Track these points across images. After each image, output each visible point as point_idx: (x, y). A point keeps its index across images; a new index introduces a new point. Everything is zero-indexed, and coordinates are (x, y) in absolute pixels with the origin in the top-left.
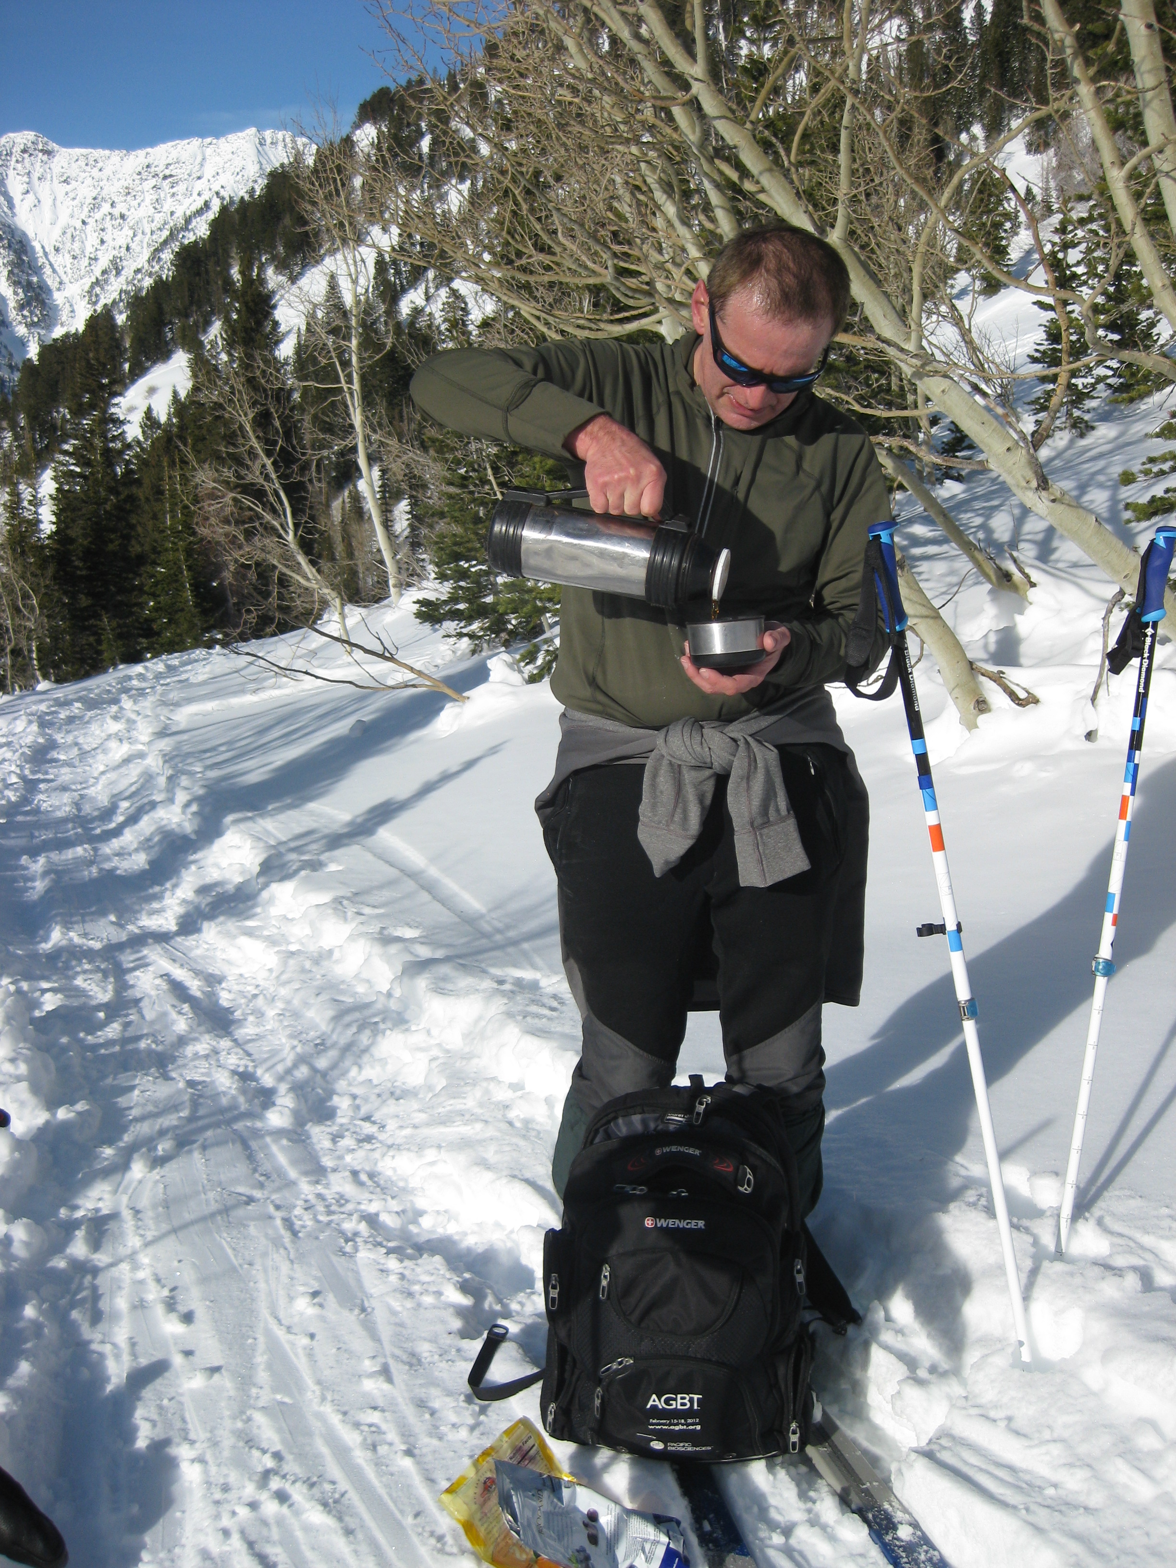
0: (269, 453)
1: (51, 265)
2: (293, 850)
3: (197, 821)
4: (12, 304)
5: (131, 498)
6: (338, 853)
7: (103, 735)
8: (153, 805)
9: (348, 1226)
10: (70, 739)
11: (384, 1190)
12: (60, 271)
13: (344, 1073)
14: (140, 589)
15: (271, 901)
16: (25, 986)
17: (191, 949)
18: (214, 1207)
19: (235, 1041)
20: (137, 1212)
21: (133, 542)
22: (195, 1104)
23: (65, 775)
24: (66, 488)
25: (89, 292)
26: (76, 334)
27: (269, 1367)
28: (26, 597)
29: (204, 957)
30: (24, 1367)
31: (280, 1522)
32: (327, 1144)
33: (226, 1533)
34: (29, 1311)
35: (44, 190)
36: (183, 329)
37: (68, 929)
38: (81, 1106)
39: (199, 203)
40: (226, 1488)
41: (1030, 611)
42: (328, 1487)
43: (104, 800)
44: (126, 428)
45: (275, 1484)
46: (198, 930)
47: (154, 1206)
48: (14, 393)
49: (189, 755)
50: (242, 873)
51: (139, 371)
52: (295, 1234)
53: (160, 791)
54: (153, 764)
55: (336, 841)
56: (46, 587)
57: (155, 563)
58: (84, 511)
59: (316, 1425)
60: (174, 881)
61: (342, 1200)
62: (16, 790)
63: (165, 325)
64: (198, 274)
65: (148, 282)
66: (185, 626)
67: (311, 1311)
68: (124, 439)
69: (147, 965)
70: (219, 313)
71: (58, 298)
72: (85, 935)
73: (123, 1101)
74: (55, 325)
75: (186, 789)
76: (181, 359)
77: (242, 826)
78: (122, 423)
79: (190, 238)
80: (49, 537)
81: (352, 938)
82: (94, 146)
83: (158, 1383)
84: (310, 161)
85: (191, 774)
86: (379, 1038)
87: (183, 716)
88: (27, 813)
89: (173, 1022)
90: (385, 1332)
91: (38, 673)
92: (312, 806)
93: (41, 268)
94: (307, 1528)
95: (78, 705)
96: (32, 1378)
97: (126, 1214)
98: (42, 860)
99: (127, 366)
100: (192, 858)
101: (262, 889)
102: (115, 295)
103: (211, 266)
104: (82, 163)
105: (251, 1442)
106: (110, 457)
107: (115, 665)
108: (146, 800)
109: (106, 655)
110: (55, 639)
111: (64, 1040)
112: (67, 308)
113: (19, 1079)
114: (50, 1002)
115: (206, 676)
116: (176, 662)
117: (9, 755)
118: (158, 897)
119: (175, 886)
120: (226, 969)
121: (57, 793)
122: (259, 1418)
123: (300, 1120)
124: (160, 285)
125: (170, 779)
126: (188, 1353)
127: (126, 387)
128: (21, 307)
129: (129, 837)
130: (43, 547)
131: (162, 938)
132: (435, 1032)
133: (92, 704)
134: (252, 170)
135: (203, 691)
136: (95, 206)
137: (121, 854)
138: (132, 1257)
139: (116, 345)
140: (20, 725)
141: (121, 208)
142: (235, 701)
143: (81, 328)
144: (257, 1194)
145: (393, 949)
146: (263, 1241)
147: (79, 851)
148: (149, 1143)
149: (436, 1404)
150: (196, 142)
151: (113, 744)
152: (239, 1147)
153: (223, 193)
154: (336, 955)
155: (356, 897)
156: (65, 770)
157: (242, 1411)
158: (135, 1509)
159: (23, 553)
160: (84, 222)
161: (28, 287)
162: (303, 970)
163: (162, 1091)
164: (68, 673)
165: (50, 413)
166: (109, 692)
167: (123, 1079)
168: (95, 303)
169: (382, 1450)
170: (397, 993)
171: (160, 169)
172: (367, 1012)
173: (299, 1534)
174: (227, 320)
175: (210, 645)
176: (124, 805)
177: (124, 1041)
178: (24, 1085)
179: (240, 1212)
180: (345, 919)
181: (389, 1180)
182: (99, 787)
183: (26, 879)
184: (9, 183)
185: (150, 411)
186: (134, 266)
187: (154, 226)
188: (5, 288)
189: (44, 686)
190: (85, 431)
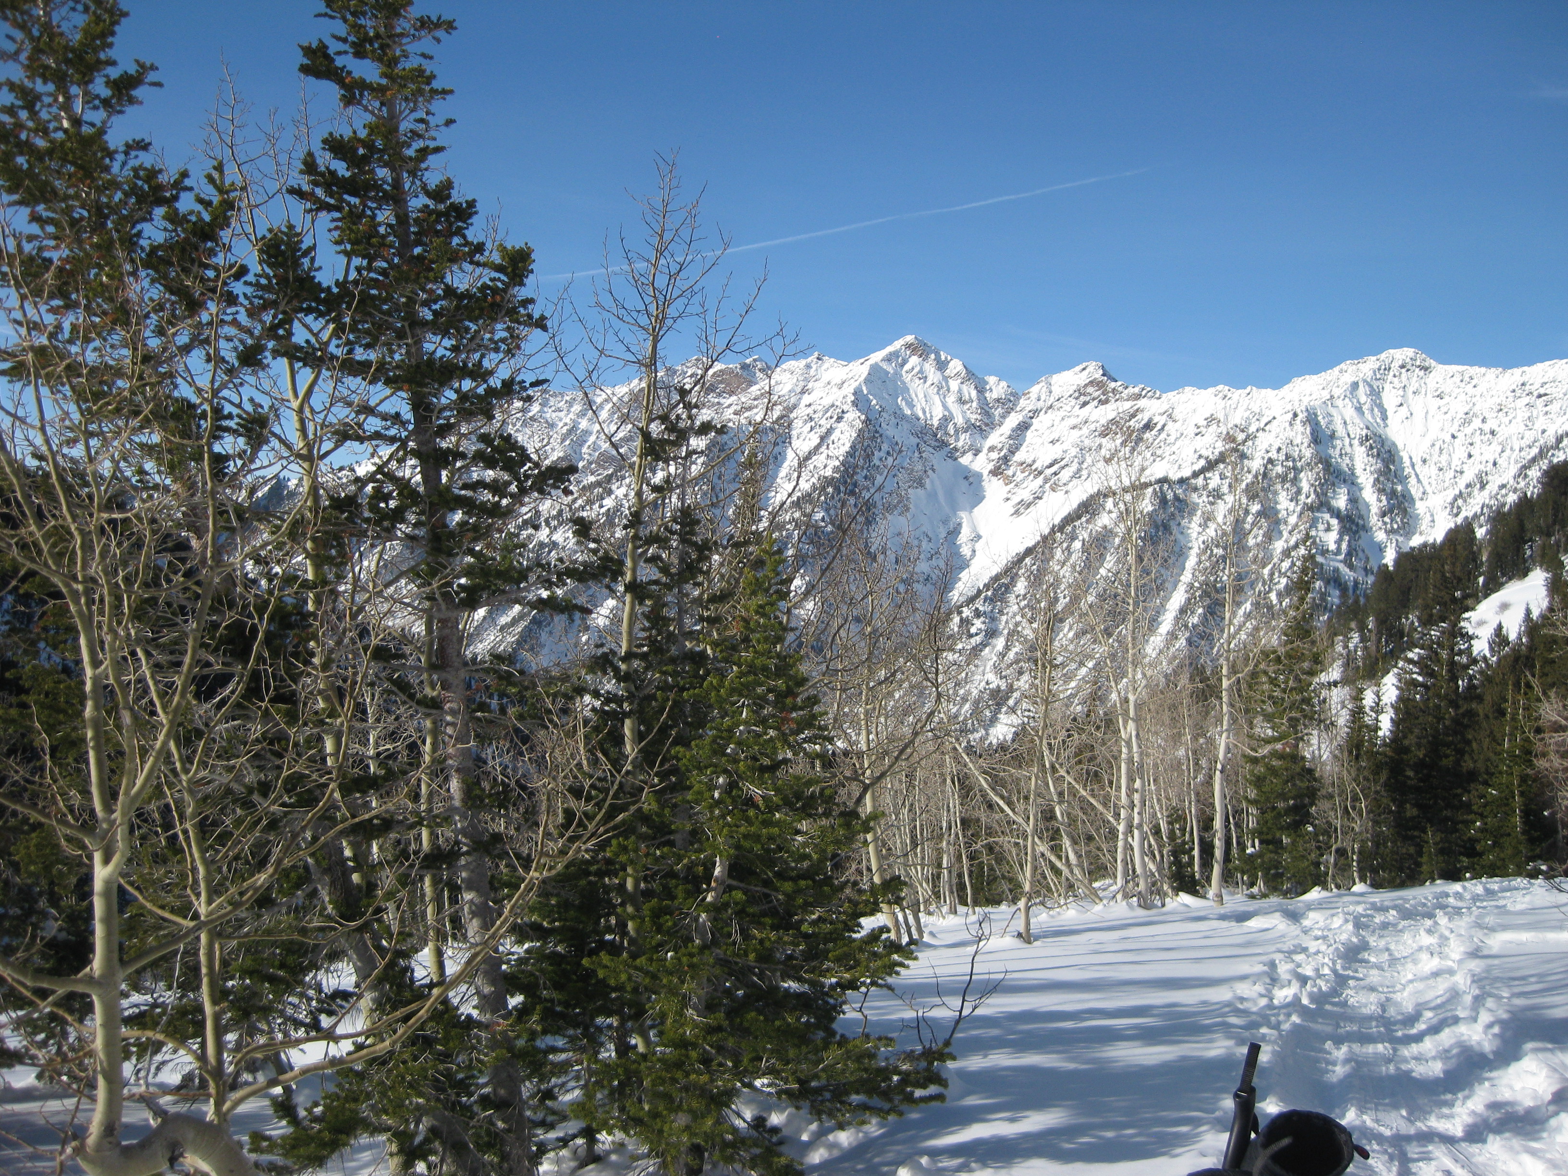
1: (1417, 475)
3: (1497, 1043)
4: (1374, 510)
5: (1471, 714)
7: (1415, 946)
8: (1456, 1020)
10: (1382, 943)
12: (1425, 482)
14: (1467, 807)
15: (1558, 1129)
17: (1473, 1155)
21: (1467, 757)
23: (1374, 977)
25: (1452, 504)
26: (1434, 545)
28: (1355, 799)
29: (1484, 1165)
35: (1417, 404)
36: (1543, 547)
37: (1362, 1113)
43: (1408, 1007)
44: (1474, 642)
46: (1484, 1141)
48: (1366, 596)
49: (1496, 979)
50: (1535, 1098)
51: (1494, 585)
53: (1464, 1008)
54: (1461, 981)
56: (1377, 792)
57: (1487, 784)
58: (1422, 721)
60: (1466, 1092)
62: (1327, 981)
63: (1526, 542)
64: (1565, 494)
65: (1512, 498)
66: (1509, 852)
68: (1471, 654)
69: (1430, 1159)
71: (1420, 507)
72: (1377, 1121)
74: (1414, 533)
75: (1490, 1010)
76: (1538, 578)
77: (1540, 1055)
78: (1471, 638)
79: (1560, 457)
80: (1385, 744)
82: (1471, 364)
85: (1499, 998)
87: (1497, 942)
88: (1335, 1004)
91: (1356, 875)
93: (1406, 478)
95: (1394, 912)
98: (1344, 1049)
99: (1481, 580)
100: (1488, 1075)
101: (1552, 1116)
102: (1477, 509)
104: (1457, 378)
106: (1455, 670)
107: (1433, 880)
108: (1449, 1014)
109: (1425, 868)
110: (1377, 844)
112: (1428, 518)
115: (1523, 906)
116: (1496, 887)
117: (1323, 948)
118: (1451, 1104)
119: (1467, 1098)
121: (1365, 992)
124: (1525, 504)
125: (1476, 998)
127: (1479, 602)
128: (1383, 514)
129: (1428, 1045)
131: (1448, 1140)
133: (1407, 914)
135: (1521, 920)
136: (1466, 422)
137: (1417, 1059)
139: (1474, 557)
140: (1337, 922)
141: (1491, 424)
143: (1440, 540)
147: (1380, 1047)
151: (1424, 956)
156: (1374, 972)
159: (1357, 757)
160: (1454, 437)
161: (1393, 494)
164: (1384, 879)
165: (1400, 618)
166: (1424, 905)
168: (1457, 515)
171: (1536, 389)
175: (1533, 875)
176: (1429, 1014)
182: (1405, 994)
183: (1328, 1062)
184: (1384, 395)
185: (1500, 627)
186: (1500, 481)
187: (1524, 443)
188: (1369, 494)
189: (1359, 887)
190: (1433, 642)
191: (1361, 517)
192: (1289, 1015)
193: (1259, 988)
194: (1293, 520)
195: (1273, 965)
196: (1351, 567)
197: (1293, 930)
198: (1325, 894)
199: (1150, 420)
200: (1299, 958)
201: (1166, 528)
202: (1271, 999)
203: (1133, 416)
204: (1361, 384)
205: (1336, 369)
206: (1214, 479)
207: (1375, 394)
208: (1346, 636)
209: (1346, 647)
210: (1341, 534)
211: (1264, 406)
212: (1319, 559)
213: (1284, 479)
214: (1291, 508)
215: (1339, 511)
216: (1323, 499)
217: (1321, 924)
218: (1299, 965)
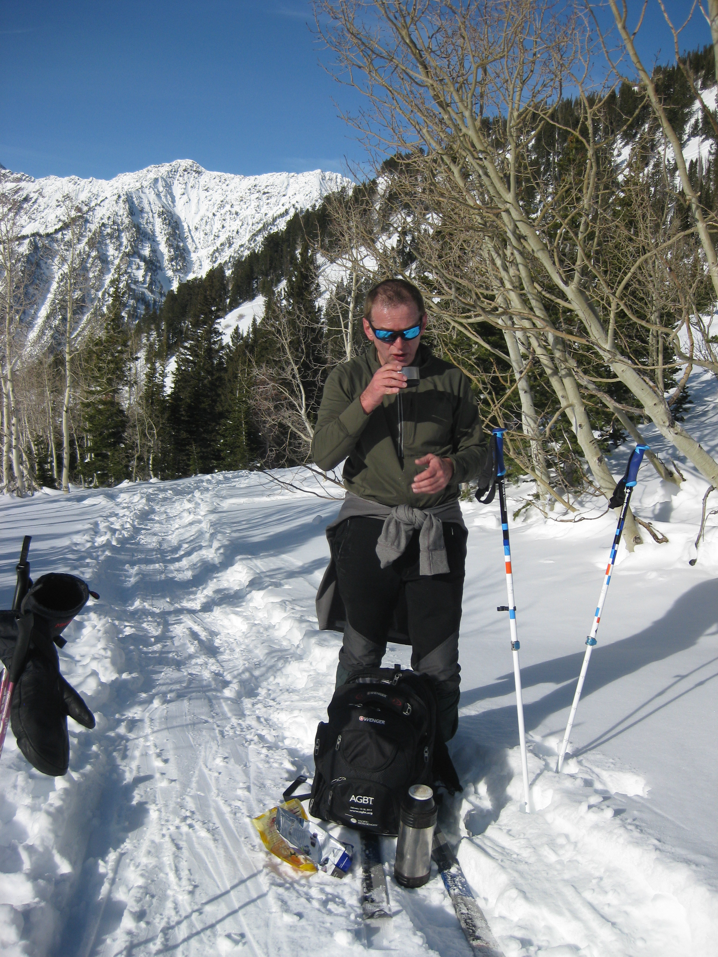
0: (296, 363)
1: (192, 237)
2: (267, 576)
3: (222, 557)
4: (166, 257)
5: (220, 379)
6: (291, 580)
7: (181, 509)
8: (201, 548)
9: (249, 737)
10: (163, 509)
11: (270, 726)
12: (197, 241)
13: (266, 679)
14: (218, 432)
15: (251, 600)
16: (117, 623)
17: (205, 618)
18: (188, 722)
19: (217, 661)
20: (152, 720)
21: (218, 404)
22: (190, 682)
23: (157, 528)
24: (183, 368)
25: (212, 255)
26: (201, 279)
27: (198, 782)
28: (151, 428)
29: (211, 623)
30: (88, 767)
31: (187, 834)
32: (249, 706)
33: (164, 835)
34: (94, 748)
35: (193, 194)
36: (264, 283)
37: (144, 601)
38: (134, 675)
39: (283, 210)
40: (167, 821)
41: (681, 494)
42: (211, 825)
43: (175, 542)
44: (223, 337)
45: (189, 821)
46: (211, 611)
47: (160, 718)
48: (161, 309)
49: (224, 524)
50: (239, 585)
51: (234, 305)
52: (223, 736)
53: (206, 541)
54: (205, 526)
55: (291, 574)
56: (163, 424)
57: (227, 418)
58: (191, 383)
59: (212, 804)
60: (204, 586)
61: (249, 727)
62: (128, 531)
63: (254, 279)
64: (277, 251)
65: (247, 253)
66: (239, 456)
67: (222, 764)
68: (221, 343)
69: (181, 623)
70: (286, 276)
71: (194, 257)
72: (152, 605)
73: (155, 677)
74: (190, 272)
75: (219, 540)
76: (260, 300)
77: (244, 562)
78: (221, 334)
79: (275, 230)
80: (168, 396)
81: (285, 618)
82: (226, 172)
83: (147, 783)
84: (350, 193)
85: (223, 533)
86: (287, 664)
87: (226, 504)
88: (132, 544)
89: (188, 648)
90: (253, 774)
91: (151, 473)
92: (284, 556)
93: (186, 238)
94: (198, 837)
95: (170, 492)
96: (91, 772)
97: (147, 720)
98: (136, 568)
99: (228, 301)
100: (215, 575)
101: (248, 594)
102: (227, 258)
103: (284, 248)
104: (217, 180)
105: (182, 807)
106: (211, 353)
107: (196, 474)
108: (197, 545)
109: (191, 467)
110: (164, 455)
111: (132, 647)
112: (198, 263)
113: (106, 658)
114: (128, 631)
115: (245, 485)
116: (230, 476)
117: (127, 513)
118: (194, 593)
119: (204, 589)
120: (221, 630)
121: (150, 536)
122: (188, 799)
123: (239, 696)
124: (253, 256)
125: (212, 534)
126: (163, 774)
127: (226, 313)
128: (172, 260)
129: (185, 563)
130: (165, 401)
131: (192, 612)
132: (314, 664)
133: (178, 493)
134: (316, 195)
135: (241, 492)
136: (222, 206)
137: (178, 570)
138: (146, 737)
139: (224, 287)
140: (136, 498)
141: (236, 208)
142: (257, 499)
143: (204, 276)
144: (211, 720)
145: (304, 625)
146: (208, 737)
147: (157, 566)
148: (165, 694)
149: (266, 802)
150: (285, 175)
151: (185, 514)
152: (206, 701)
153: (297, 205)
154: (277, 627)
155: (294, 601)
156: (157, 525)
157: (182, 794)
158: (127, 824)
159: (152, 403)
160: (214, 215)
161: (177, 248)
162: (259, 632)
163: (176, 675)
164: (169, 475)
165: (180, 323)
166: (189, 487)
167: (157, 668)
168: (215, 262)
169: (238, 815)
170: (302, 646)
171: (262, 188)
172: (284, 653)
173: (194, 839)
174: (290, 281)
175: (252, 469)
176: (186, 546)
177: (161, 652)
178: (108, 660)
179: (200, 726)
180: (285, 610)
181: (275, 723)
182: (174, 536)
183: (127, 576)
184: (174, 188)
185: (237, 328)
186: (239, 244)
187: (255, 220)
188: (163, 248)
189: (153, 480)
190: (199, 336)
191: (158, 261)
192: (104, 551)
193: (87, 537)
194: (117, 262)
195: (96, 524)
196: (152, 291)
197: (111, 504)
198: (131, 484)
199: (28, 196)
200: (112, 519)
201: (38, 265)
202: (94, 543)
203: (16, 192)
204: (160, 180)
205: (145, 170)
206: (68, 235)
207: (168, 186)
208: (148, 334)
209: (148, 340)
210: (146, 271)
211: (100, 190)
212: (133, 286)
213: (111, 236)
214: (116, 255)
215: (145, 256)
216: (135, 249)
217: (127, 500)
218: (112, 523)
